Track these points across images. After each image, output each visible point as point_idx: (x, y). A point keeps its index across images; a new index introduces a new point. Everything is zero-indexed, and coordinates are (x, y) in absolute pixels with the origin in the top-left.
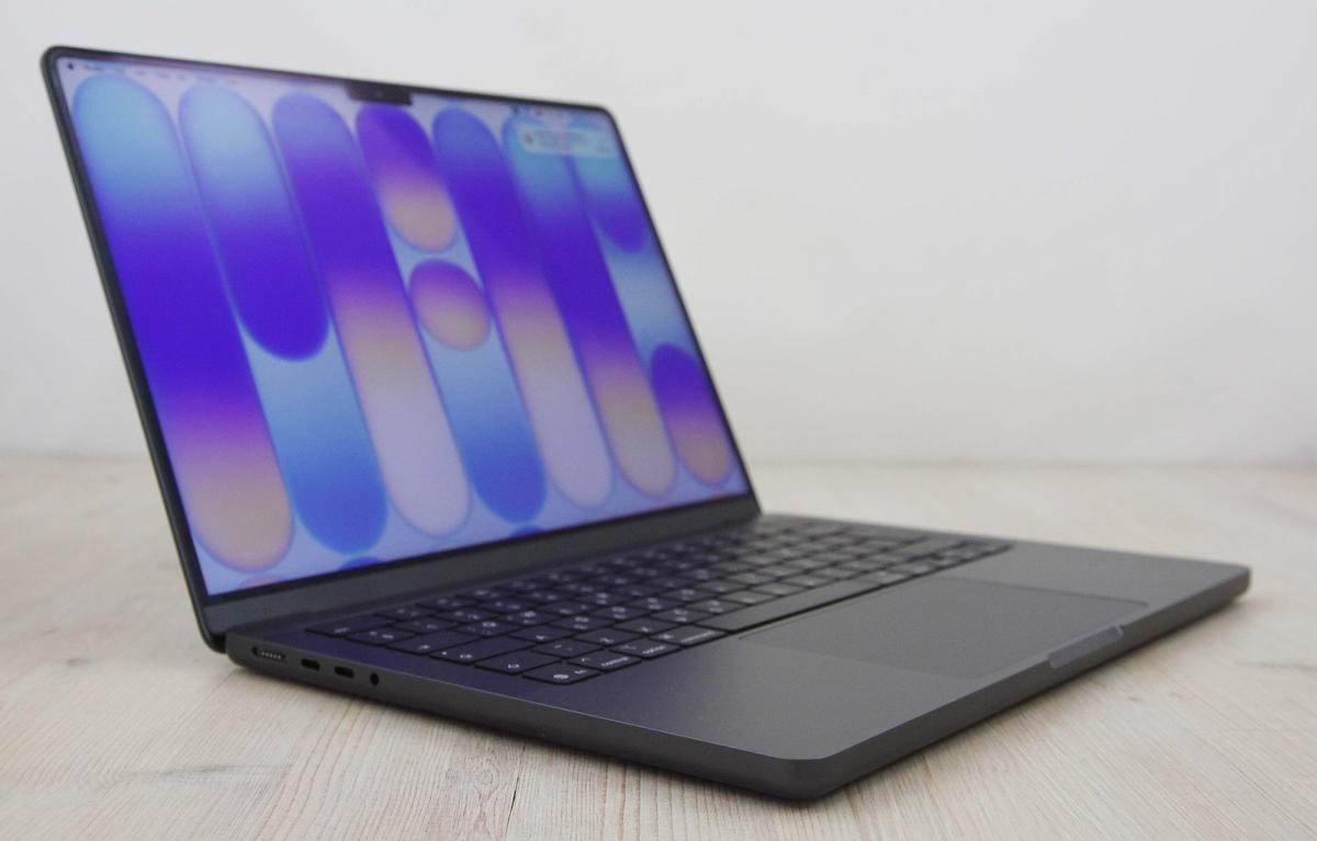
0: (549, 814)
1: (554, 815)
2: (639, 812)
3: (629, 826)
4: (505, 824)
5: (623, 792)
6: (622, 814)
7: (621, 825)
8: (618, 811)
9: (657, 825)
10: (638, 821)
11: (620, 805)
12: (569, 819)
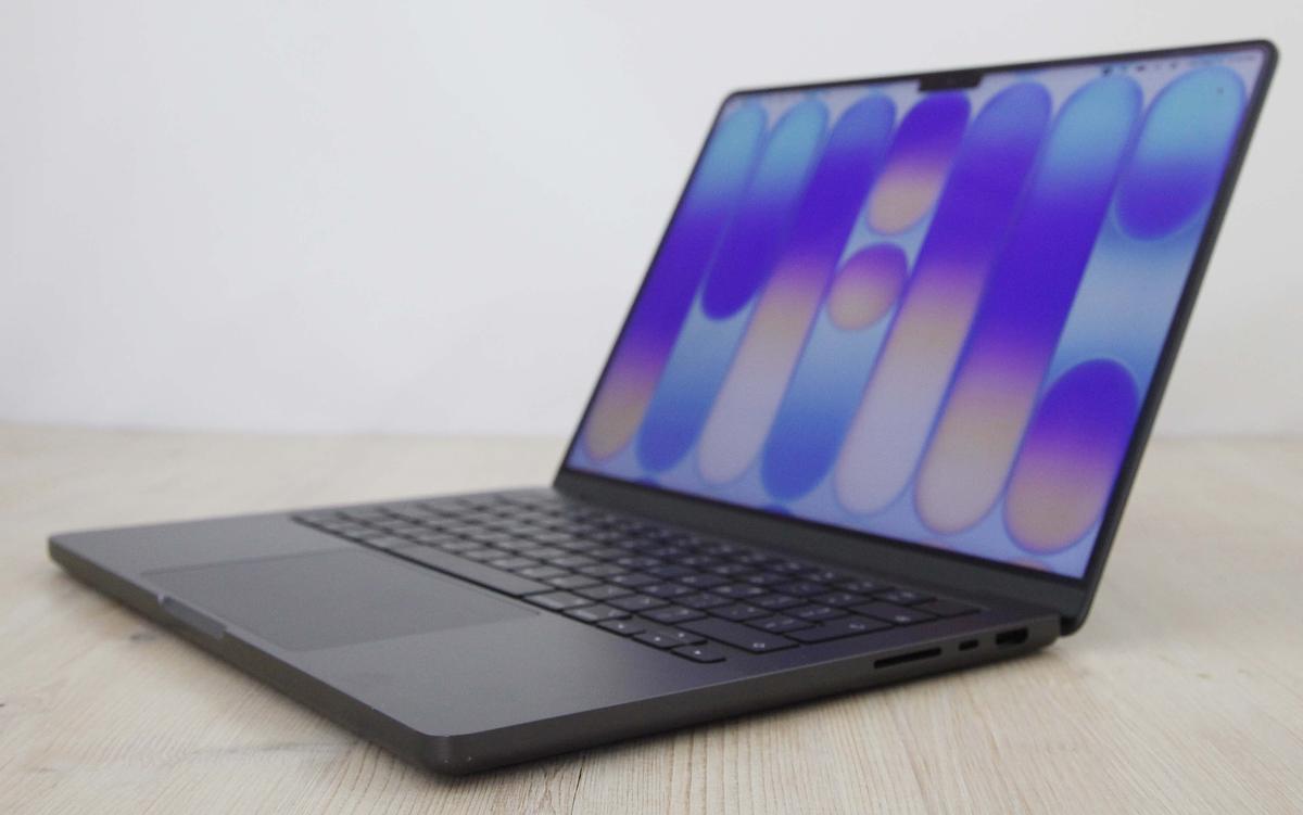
0: (615, 793)
1: (620, 793)
2: (705, 792)
3: (696, 805)
4: (571, 803)
5: (690, 770)
6: (688, 793)
7: (687, 803)
8: (684, 790)
9: (723, 803)
10: (705, 800)
11: (685, 783)
12: (635, 797)
